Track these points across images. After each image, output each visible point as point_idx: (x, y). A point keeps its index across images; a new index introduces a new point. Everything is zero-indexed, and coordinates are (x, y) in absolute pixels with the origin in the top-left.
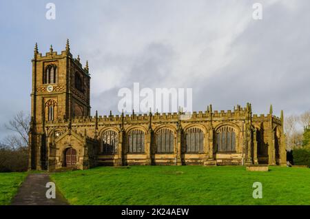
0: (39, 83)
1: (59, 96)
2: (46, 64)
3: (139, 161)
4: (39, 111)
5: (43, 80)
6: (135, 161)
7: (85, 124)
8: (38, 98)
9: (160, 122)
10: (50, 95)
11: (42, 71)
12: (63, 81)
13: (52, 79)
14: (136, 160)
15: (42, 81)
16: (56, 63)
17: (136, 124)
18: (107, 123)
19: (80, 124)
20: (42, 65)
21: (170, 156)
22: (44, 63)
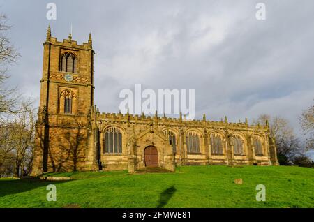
0: (54, 69)
1: (80, 87)
2: (63, 51)
3: (199, 161)
4: (53, 99)
5: (59, 66)
6: (194, 161)
7: (144, 122)
8: (51, 85)
9: (213, 128)
10: (69, 85)
11: (58, 57)
12: (85, 73)
13: (70, 68)
14: (196, 160)
15: (57, 67)
16: (77, 54)
17: (193, 127)
18: (166, 123)
19: (139, 122)
20: (58, 50)
21: (222, 157)
22: (61, 48)
